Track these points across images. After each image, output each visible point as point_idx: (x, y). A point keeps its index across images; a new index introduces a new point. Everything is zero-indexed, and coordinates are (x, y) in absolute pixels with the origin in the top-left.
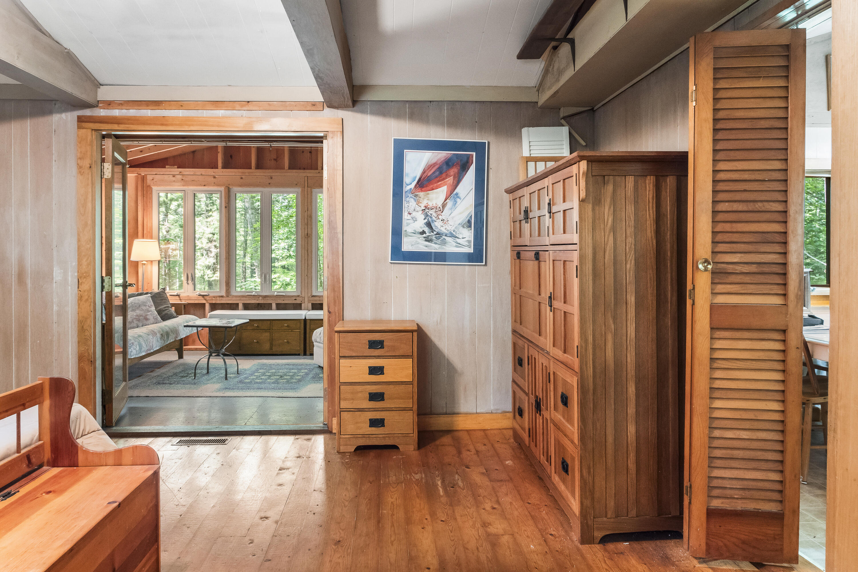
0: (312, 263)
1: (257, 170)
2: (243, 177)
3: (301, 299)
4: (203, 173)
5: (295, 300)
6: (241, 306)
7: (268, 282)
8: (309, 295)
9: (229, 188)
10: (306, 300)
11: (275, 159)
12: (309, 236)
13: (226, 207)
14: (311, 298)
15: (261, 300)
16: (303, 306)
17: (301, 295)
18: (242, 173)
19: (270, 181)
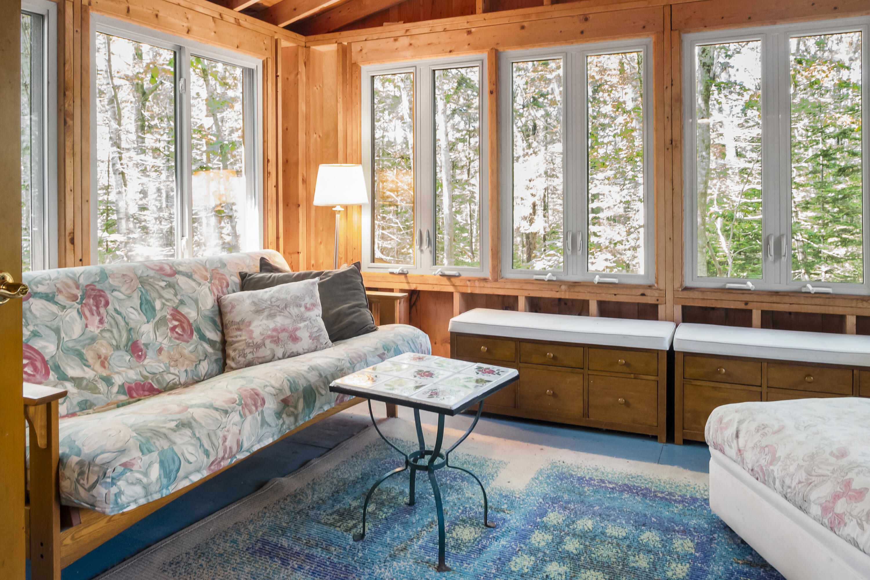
0: (682, 210)
1: (555, 6)
2: (525, 24)
3: (656, 293)
4: (448, 27)
5: (643, 295)
6: (522, 302)
7: (580, 253)
8: (677, 285)
9: (497, 51)
10: (669, 296)
12: (676, 146)
13: (491, 92)
14: (681, 293)
15: (565, 291)
16: (661, 309)
17: (656, 285)
18: (524, 15)
19: (583, 26)
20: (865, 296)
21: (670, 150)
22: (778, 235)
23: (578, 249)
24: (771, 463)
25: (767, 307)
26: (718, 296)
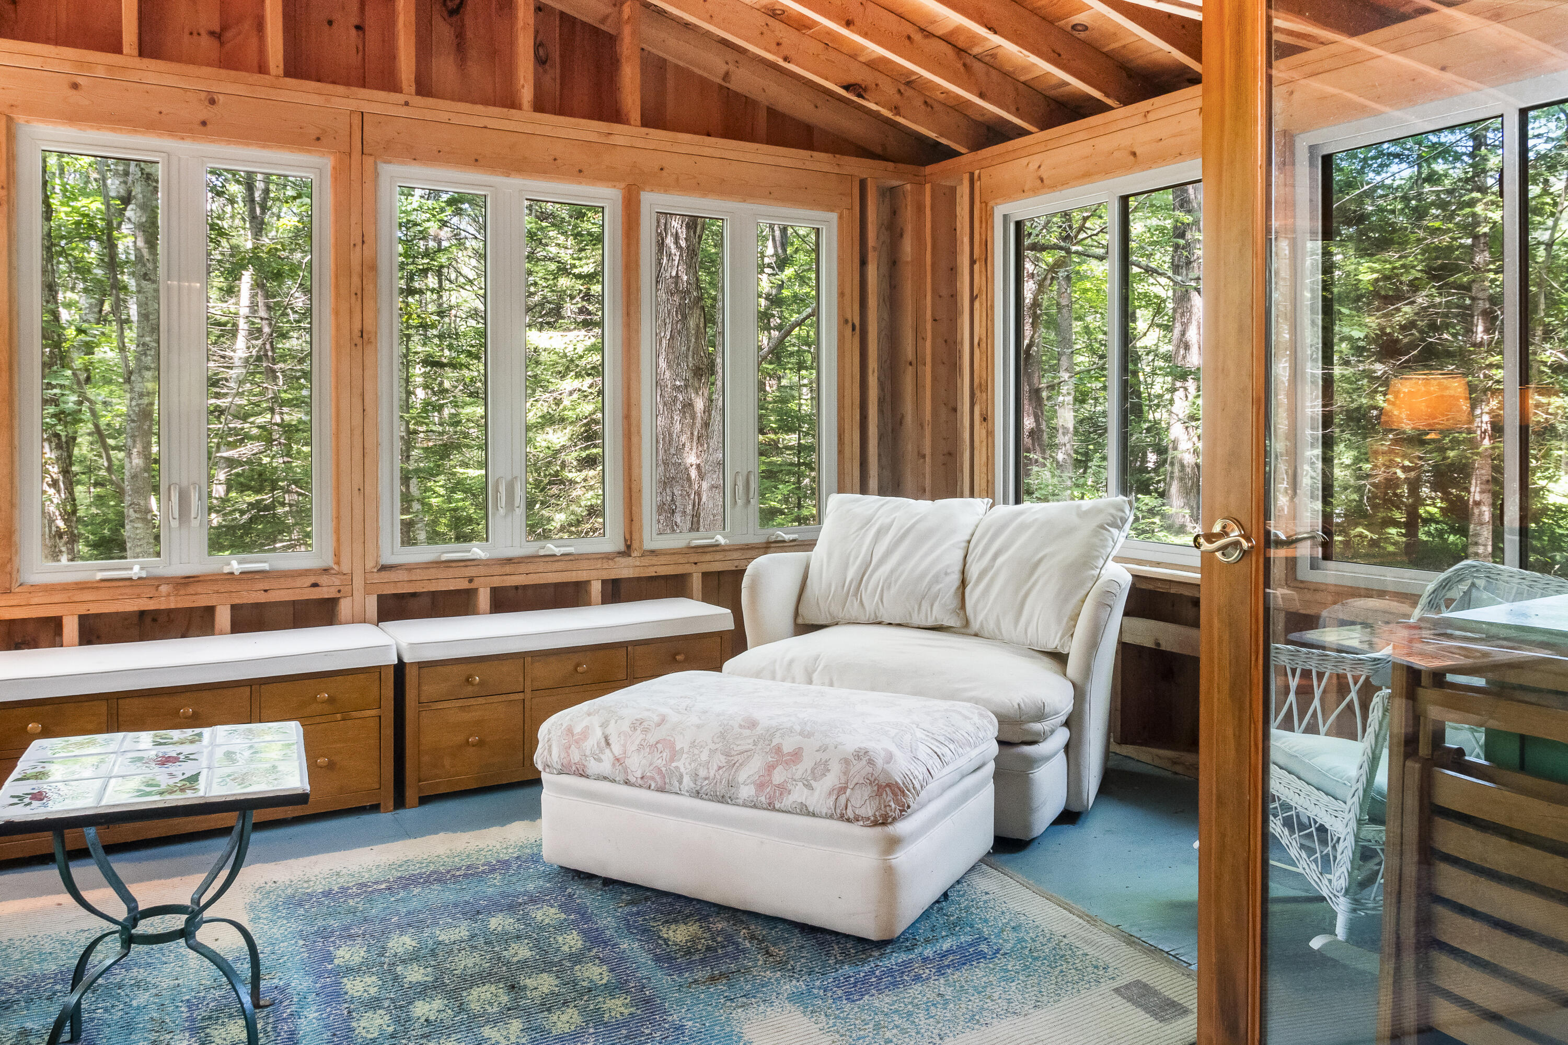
0: (378, 444)
1: (147, 62)
2: (80, 80)
3: (337, 581)
5: (315, 585)
6: (71, 629)
7: (195, 523)
8: (370, 564)
9: (10, 120)
10: (358, 582)
11: (212, 33)
12: (369, 342)
14: (376, 575)
15: (169, 595)
16: (345, 608)
17: (335, 567)
18: (80, 64)
19: (204, 113)
20: (609, 553)
21: (360, 347)
22: (510, 478)
23: (193, 515)
24: (672, 760)
25: (497, 582)
26: (433, 573)
